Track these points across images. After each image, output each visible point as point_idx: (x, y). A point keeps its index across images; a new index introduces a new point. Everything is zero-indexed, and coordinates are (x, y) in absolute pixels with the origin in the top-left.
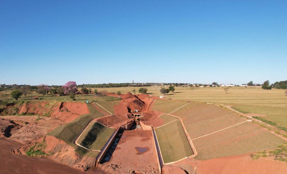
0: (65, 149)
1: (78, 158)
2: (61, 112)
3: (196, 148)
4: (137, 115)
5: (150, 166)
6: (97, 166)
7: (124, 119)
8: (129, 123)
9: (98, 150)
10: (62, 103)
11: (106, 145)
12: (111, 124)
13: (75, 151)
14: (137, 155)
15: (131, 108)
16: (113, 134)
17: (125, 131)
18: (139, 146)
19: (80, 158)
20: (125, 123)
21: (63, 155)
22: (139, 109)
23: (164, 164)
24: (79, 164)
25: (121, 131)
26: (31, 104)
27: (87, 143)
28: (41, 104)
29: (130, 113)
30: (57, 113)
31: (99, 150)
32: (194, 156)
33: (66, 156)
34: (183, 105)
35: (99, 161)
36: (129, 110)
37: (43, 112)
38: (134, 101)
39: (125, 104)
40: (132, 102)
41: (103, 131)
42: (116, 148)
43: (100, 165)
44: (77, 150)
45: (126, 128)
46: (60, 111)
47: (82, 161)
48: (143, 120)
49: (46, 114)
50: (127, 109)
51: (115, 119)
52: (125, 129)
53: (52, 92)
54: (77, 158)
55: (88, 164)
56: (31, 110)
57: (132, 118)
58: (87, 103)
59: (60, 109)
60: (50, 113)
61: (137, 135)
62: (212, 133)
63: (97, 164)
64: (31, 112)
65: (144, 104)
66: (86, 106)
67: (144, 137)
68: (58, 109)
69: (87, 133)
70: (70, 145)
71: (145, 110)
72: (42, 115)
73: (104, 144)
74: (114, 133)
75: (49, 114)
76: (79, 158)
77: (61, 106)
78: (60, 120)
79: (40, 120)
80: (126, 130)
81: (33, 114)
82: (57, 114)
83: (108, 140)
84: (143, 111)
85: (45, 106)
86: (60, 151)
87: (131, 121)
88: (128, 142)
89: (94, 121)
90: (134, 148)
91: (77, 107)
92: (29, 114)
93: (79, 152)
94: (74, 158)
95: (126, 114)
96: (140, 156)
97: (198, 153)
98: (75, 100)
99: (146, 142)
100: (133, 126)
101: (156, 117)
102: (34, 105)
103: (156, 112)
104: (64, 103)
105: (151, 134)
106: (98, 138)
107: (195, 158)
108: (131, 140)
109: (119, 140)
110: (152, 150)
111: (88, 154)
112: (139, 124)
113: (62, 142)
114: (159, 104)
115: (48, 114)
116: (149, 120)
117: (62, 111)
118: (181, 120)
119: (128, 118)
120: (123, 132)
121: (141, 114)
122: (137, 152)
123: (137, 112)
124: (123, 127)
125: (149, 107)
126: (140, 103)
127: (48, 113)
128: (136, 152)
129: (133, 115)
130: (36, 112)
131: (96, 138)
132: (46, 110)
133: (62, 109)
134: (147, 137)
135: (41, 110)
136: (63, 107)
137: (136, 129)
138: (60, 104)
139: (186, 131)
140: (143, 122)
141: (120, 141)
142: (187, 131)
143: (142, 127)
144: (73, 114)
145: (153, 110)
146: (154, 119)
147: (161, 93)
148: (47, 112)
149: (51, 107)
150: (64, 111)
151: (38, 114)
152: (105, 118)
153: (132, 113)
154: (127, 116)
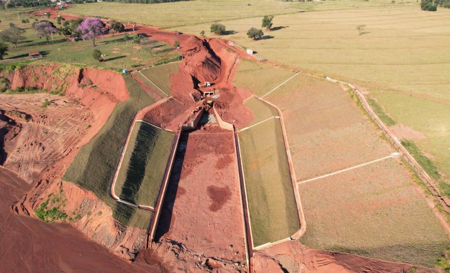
0: (97, 211)
1: (119, 233)
2: (81, 89)
3: (305, 209)
4: (209, 93)
5: (232, 246)
6: (150, 246)
7: (187, 105)
8: (197, 114)
9: (148, 204)
10: (82, 71)
11: (162, 186)
12: (166, 121)
13: (114, 216)
14: (212, 213)
15: (200, 77)
16: (172, 152)
17: (190, 134)
18: (213, 183)
19: (122, 232)
20: (189, 116)
21: (94, 224)
22: (212, 79)
23: (254, 248)
24: (121, 244)
25: (185, 133)
26: (29, 69)
27: (131, 188)
28: (45, 69)
29: (196, 91)
30: (74, 88)
31: (151, 205)
32: (300, 233)
33: (101, 226)
34: (285, 78)
35: (152, 238)
36: (196, 82)
37: (53, 86)
38: (203, 63)
39: (189, 70)
40: (199, 66)
41: (155, 144)
42: (178, 191)
43: (155, 246)
44: (116, 212)
45: (192, 125)
46: (79, 87)
47: (126, 237)
48: (219, 106)
49: (57, 89)
50: (192, 81)
51: (174, 106)
52: (191, 127)
53: (61, 33)
54: (117, 233)
55: (136, 245)
56: (31, 82)
57: (202, 99)
58: (123, 74)
59: (79, 82)
60: (64, 88)
61: (211, 148)
62: (332, 174)
63: (150, 243)
64: (32, 86)
65: (220, 64)
66: (121, 79)
67: (222, 156)
68: (76, 82)
69: (128, 160)
70: (103, 200)
71: (221, 80)
72: (50, 91)
73: (158, 186)
74: (173, 146)
75: (62, 89)
76: (121, 232)
77: (81, 77)
78: (82, 105)
79: (49, 107)
80: (192, 130)
81: (35, 88)
82: (76, 91)
83: (163, 171)
84: (219, 82)
85: (54, 74)
86: (89, 214)
87: (200, 108)
88: (195, 170)
89: (138, 120)
90: (206, 189)
91: (108, 80)
92: (29, 90)
93: (119, 219)
94: (112, 232)
95: (191, 92)
96: (216, 214)
97: (307, 226)
99: (223, 171)
100: (203, 118)
101: (241, 102)
102: (34, 71)
103: (240, 91)
104: (85, 70)
105: (232, 148)
106: (148, 168)
107: (303, 240)
108: (201, 165)
109: (182, 163)
110: (234, 196)
111: (135, 218)
112: (213, 113)
113: (91, 195)
114: (245, 71)
115: (61, 90)
116: (229, 106)
117: (84, 86)
118: (282, 118)
119: (194, 101)
120: (187, 140)
121: (216, 91)
122: (210, 204)
123: (209, 86)
124: (186, 125)
125: (229, 76)
126: (214, 62)
127: (60, 88)
128: (208, 201)
129: (202, 93)
130: (40, 85)
131: (144, 170)
132: (56, 82)
133: (82, 81)
134: (225, 155)
135: (48, 81)
136: (84, 77)
137: (207, 125)
138: (78, 70)
139: (288, 152)
140: (220, 110)
141: (183, 167)
142: (292, 154)
143: (217, 121)
144: (102, 93)
145: (235, 85)
146: (237, 105)
148: (58, 86)
149: (64, 77)
150: (86, 86)
151: (44, 88)
152: (157, 108)
153: (200, 89)
154: (193, 98)
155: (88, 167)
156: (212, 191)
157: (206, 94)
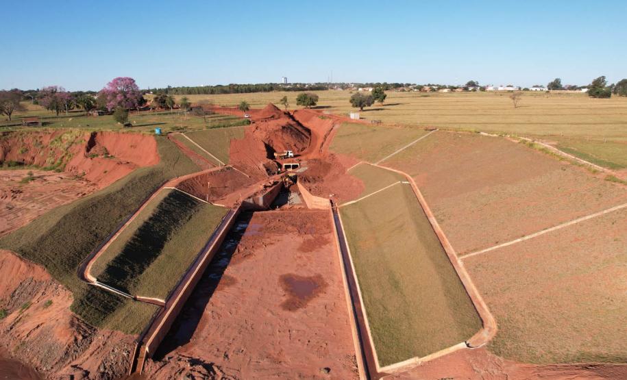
0: (46, 299)
1: (76, 340)
2: (89, 159)
3: (485, 294)
4: (291, 164)
5: (328, 370)
6: (139, 369)
7: (255, 178)
8: (269, 190)
9: (155, 295)
10: (94, 135)
11: (189, 271)
12: (217, 194)
13: (73, 308)
14: (286, 313)
15: (277, 145)
16: (219, 229)
17: (256, 212)
18: (291, 271)
19: (84, 337)
20: (257, 191)
21: (29, 325)
22: (296, 150)
23: (379, 370)
24: (74, 363)
25: (246, 212)
26: (15, 137)
27: (127, 268)
28: (41, 137)
29: (271, 161)
30: (79, 160)
31: (161, 297)
32: (485, 336)
33: (41, 327)
35: (147, 349)
36: (270, 151)
37: (48, 160)
38: (284, 127)
39: (261, 135)
40: (277, 131)
41: (190, 218)
42: (222, 281)
43: (151, 367)
44: (82, 302)
45: (261, 202)
46: (87, 157)
47: (91, 349)
48: (305, 180)
49: (53, 163)
50: (265, 149)
51: (230, 177)
52: (258, 205)
53: (80, 105)
54: (73, 339)
55: (107, 365)
56: (16, 155)
57: (279, 173)
58: (155, 135)
59: (88, 150)
60: (64, 161)
61: (290, 228)
62: (527, 238)
63: (141, 361)
64: (16, 160)
65: (310, 134)
66: (152, 140)
67: (310, 237)
68: (84, 150)
69: (135, 229)
70: (61, 282)
71: (311, 151)
72: (44, 167)
73: (183, 270)
74: (224, 222)
75: (61, 163)
76: (80, 338)
77: (92, 143)
78: (87, 180)
79: (32, 183)
80: (260, 209)
81: (20, 164)
82: (80, 164)
83: (198, 250)
84: (307, 153)
85: (52, 143)
86: (27, 307)
87: (275, 183)
88: (260, 253)
89: (170, 187)
90: (277, 279)
91: (132, 146)
92: (9, 166)
93: (84, 313)
94: (62, 337)
95: (262, 162)
96: (295, 315)
97: (499, 321)
98: (129, 125)
99: (313, 255)
100: (279, 196)
101: (343, 171)
102: (23, 140)
103: (341, 158)
104: (99, 134)
105: (329, 225)
106: (169, 247)
108: (270, 248)
109: (236, 246)
110: (332, 288)
111: (120, 315)
112: (297, 191)
113: (40, 273)
114: (348, 135)
115: (59, 164)
116: (323, 180)
117: (93, 156)
118: (414, 183)
119: (267, 174)
120: (250, 218)
121: (302, 163)
122: (284, 299)
123: (291, 157)
124: (251, 201)
125: (323, 144)
126: (299, 132)
127: (58, 161)
128: (282, 296)
129: (280, 166)
130: (28, 159)
131: (162, 247)
132: (53, 155)
133: (92, 150)
134: (317, 236)
135: (41, 154)
136: (97, 145)
137: (287, 206)
138: (87, 136)
139: (433, 221)
140: (308, 184)
141: (237, 251)
142: (440, 221)
143: (303, 201)
144: (120, 163)
145: (332, 152)
146: (336, 177)
147: (353, 106)
148: (56, 160)
149: (66, 146)
150: (97, 155)
151: (35, 163)
152: (202, 176)
153: (277, 160)
154: (265, 169)
155: (52, 232)
156: (289, 282)
157: (287, 167)
